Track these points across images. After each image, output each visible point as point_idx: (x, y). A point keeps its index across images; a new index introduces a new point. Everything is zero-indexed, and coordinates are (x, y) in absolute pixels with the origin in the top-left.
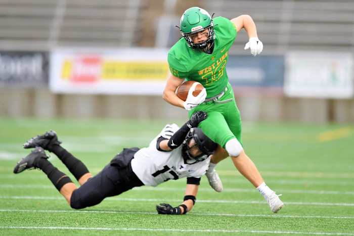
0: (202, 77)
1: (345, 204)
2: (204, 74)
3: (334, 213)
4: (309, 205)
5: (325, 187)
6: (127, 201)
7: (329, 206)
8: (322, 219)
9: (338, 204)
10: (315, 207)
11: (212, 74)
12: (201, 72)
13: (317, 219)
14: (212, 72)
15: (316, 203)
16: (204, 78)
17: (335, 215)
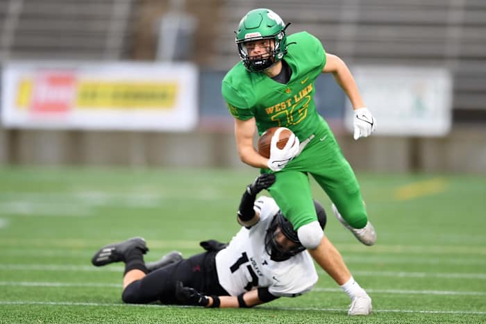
0: (272, 118)
1: (436, 292)
2: (274, 113)
3: (419, 305)
4: (383, 294)
5: (405, 267)
6: (115, 288)
7: (412, 294)
8: (402, 315)
9: (425, 292)
10: (391, 296)
11: (287, 114)
12: (270, 110)
13: (395, 313)
14: (287, 111)
15: (393, 291)
16: (274, 118)
17: (421, 308)
